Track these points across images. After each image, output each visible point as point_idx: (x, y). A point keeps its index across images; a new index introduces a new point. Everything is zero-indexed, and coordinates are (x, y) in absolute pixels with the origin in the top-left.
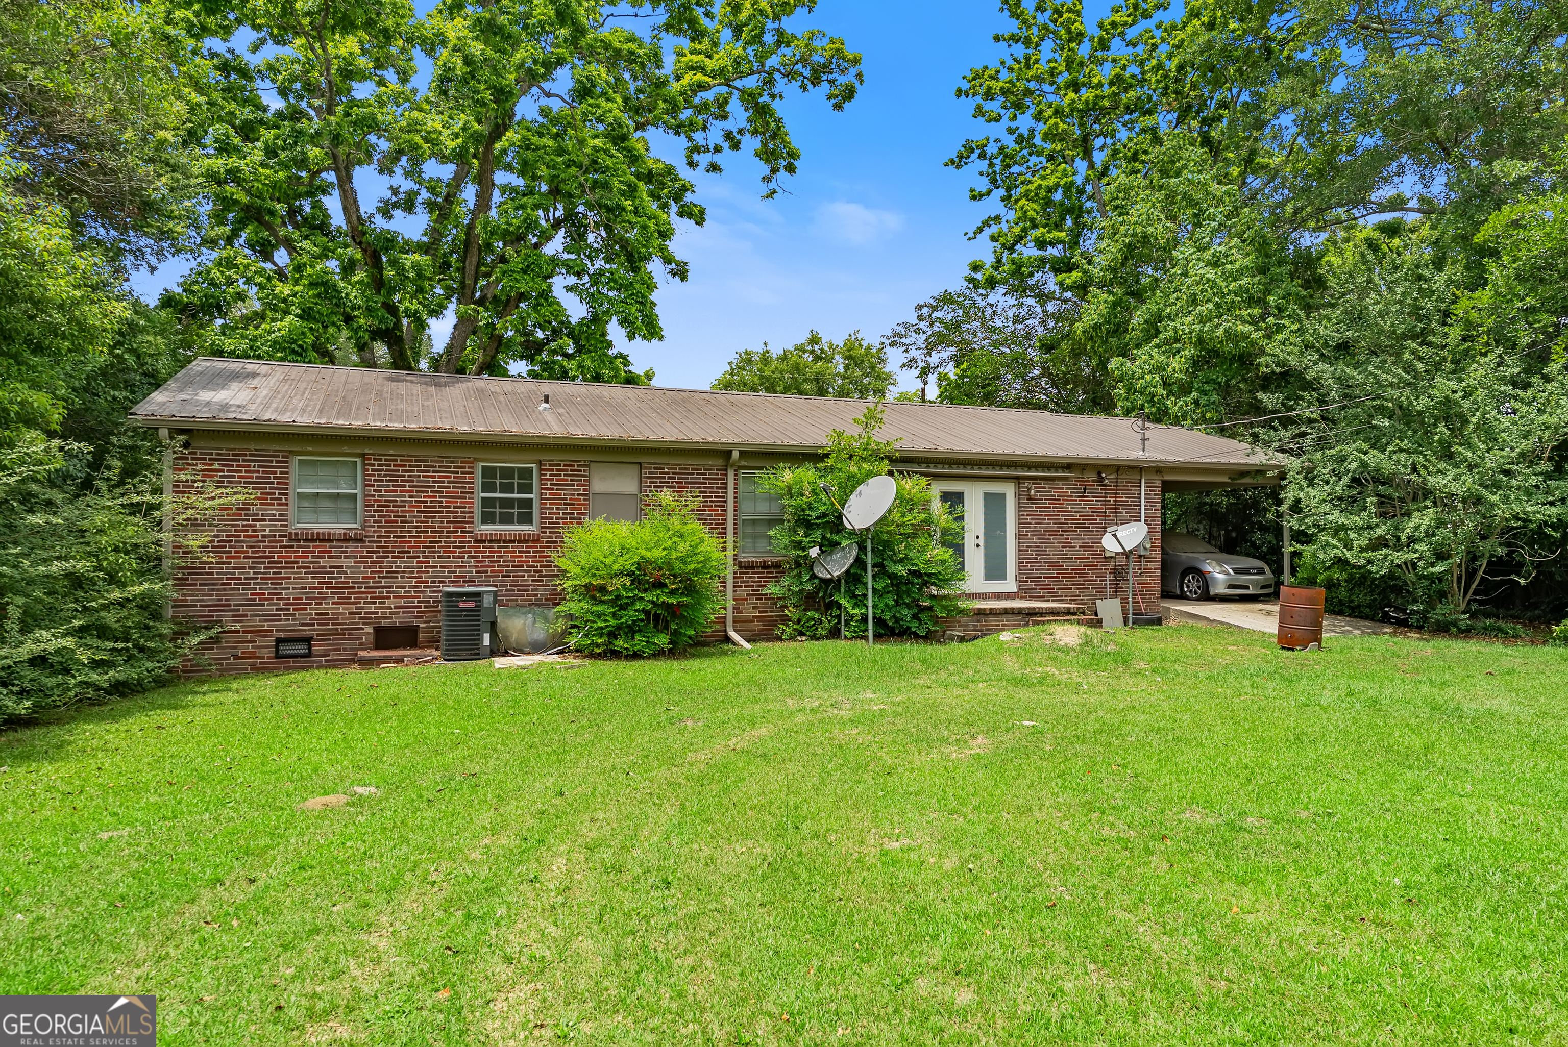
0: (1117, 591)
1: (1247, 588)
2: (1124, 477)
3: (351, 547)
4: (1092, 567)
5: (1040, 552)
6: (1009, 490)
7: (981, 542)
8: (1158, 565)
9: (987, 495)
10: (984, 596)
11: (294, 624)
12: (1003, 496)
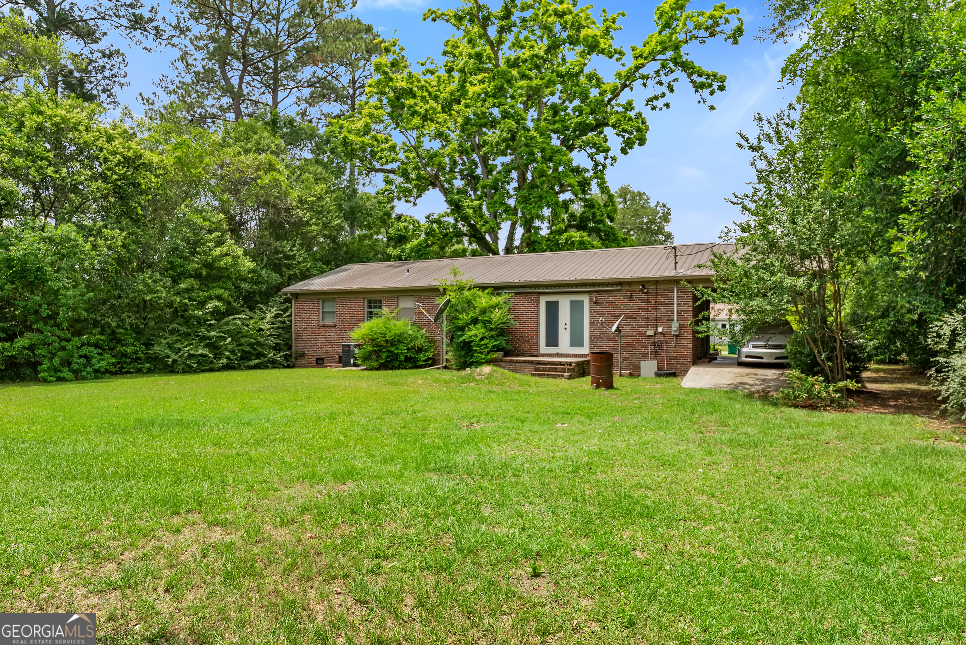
0: (656, 355)
1: (762, 358)
2: (662, 287)
3: (333, 329)
4: (639, 341)
5: (602, 332)
6: (586, 300)
7: (568, 327)
8: (690, 341)
9: (572, 302)
10: (568, 356)
11: (320, 354)
12: (582, 303)
